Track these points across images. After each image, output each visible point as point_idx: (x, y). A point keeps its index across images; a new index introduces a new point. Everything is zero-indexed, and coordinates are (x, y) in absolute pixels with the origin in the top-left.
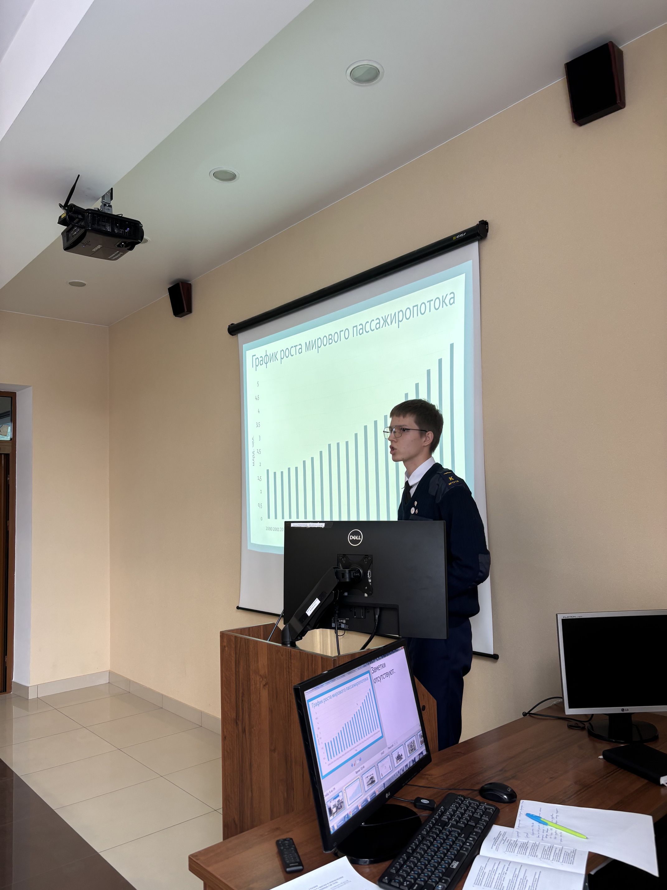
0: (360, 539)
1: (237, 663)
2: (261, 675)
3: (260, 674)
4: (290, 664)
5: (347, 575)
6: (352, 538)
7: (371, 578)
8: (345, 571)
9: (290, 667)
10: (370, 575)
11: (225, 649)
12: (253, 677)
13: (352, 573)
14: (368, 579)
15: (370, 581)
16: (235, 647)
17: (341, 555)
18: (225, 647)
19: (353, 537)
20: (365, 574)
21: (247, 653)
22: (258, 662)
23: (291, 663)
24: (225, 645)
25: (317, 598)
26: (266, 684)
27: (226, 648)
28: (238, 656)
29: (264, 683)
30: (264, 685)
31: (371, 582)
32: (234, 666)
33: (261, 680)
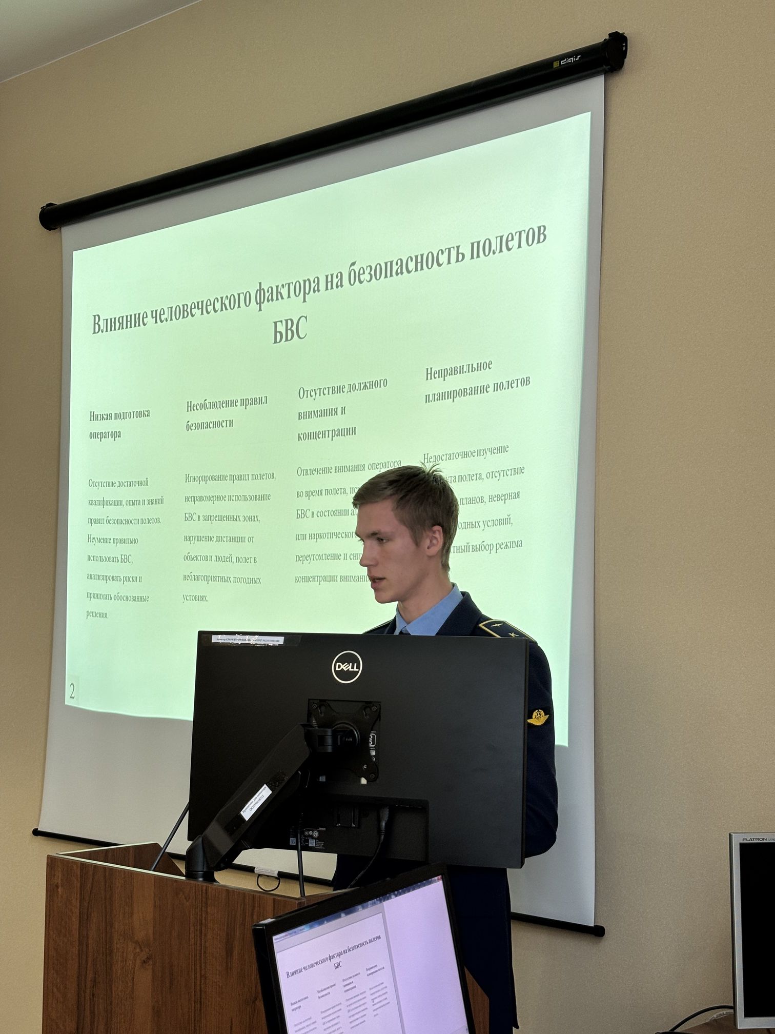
0: (358, 670)
1: (84, 919)
2: (137, 942)
3: (136, 938)
4: (204, 915)
5: (329, 741)
6: (339, 666)
7: (376, 749)
8: (326, 732)
9: (203, 921)
10: (373, 741)
11: (58, 892)
12: (118, 946)
13: (339, 737)
14: (369, 749)
15: (374, 754)
16: (81, 886)
17: (316, 702)
18: (57, 887)
19: (342, 667)
20: (365, 739)
21: (108, 897)
22: (132, 914)
23: (207, 913)
24: (58, 883)
25: (265, 785)
26: (148, 958)
27: (59, 890)
28: (86, 904)
29: (144, 955)
30: (144, 962)
31: (374, 756)
32: (75, 925)
33: (138, 950)
